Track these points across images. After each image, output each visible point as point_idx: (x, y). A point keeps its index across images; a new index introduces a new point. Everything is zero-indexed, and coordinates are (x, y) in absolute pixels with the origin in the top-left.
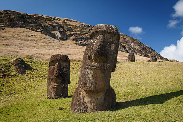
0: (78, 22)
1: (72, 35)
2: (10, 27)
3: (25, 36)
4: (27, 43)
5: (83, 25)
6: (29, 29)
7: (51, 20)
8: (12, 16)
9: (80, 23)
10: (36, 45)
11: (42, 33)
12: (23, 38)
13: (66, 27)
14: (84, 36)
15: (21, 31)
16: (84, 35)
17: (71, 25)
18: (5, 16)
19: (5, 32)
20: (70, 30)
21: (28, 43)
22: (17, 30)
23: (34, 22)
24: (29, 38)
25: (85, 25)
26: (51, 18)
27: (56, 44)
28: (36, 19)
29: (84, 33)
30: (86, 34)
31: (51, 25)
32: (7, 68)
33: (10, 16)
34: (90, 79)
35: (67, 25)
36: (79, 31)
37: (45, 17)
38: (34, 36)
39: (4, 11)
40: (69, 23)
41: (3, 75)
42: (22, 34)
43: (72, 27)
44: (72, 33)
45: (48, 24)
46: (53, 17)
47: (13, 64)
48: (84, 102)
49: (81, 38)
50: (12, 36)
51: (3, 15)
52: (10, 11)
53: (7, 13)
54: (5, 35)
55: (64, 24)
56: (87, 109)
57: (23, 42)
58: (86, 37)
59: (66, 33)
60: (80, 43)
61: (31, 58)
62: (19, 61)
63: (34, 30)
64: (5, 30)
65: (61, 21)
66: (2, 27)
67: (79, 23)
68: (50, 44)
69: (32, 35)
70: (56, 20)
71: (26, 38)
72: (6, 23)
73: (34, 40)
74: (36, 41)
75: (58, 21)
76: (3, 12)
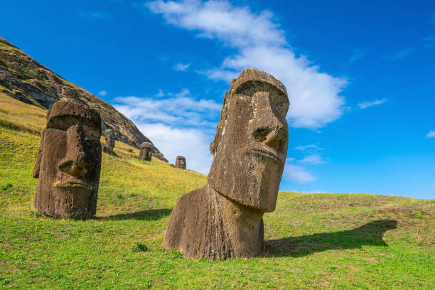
0: (13, 46)
5: (25, 57)
9: (19, 51)
14: (24, 82)
16: (25, 79)
25: (30, 59)
29: (25, 75)
30: (29, 78)
48: (223, 233)
49: (18, 85)
58: (29, 85)
60: (14, 93)
67: (16, 49)
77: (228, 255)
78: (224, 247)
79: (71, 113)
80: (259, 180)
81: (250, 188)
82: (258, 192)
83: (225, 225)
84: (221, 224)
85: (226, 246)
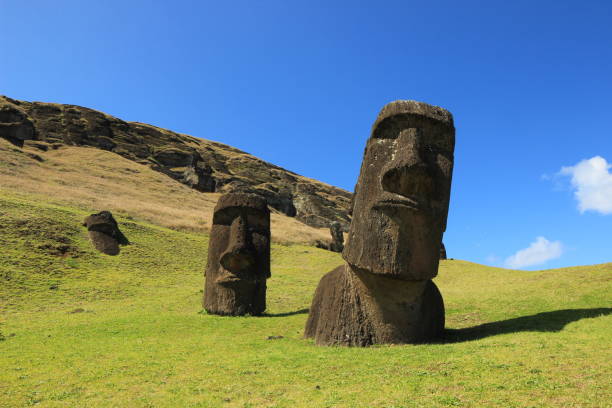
0: (243, 153)
1: (228, 181)
2: (72, 145)
3: (112, 170)
4: (116, 185)
5: (256, 161)
6: (122, 154)
7: (176, 140)
8: (82, 119)
9: (249, 156)
10: (137, 192)
11: (153, 168)
12: (104, 173)
13: (213, 160)
14: (256, 187)
15: (100, 157)
16: (257, 185)
17: (226, 159)
18: (64, 117)
19: (59, 155)
20: (223, 168)
21: (119, 186)
22: (92, 153)
23: (134, 138)
24: (120, 176)
25: (261, 162)
26: (178, 135)
27: (189, 198)
28: (140, 132)
29: (257, 181)
30: (262, 182)
31: (177, 153)
32: (69, 231)
33: (77, 118)
34: (390, 242)
35: (215, 156)
36: (244, 174)
37: (162, 131)
38: (134, 171)
39: (66, 106)
40: (220, 153)
41: (58, 249)
42: (102, 163)
43: (227, 163)
44: (228, 177)
45: (170, 148)
46: (181, 134)
47: (85, 225)
48: (360, 313)
50: (78, 164)
51: (62, 115)
52: (79, 107)
53: (73, 112)
54: (61, 160)
55: (209, 152)
56: (371, 336)
57: (104, 182)
58: (262, 190)
59: (213, 175)
61: (130, 218)
62: (103, 218)
63: (133, 159)
64: (59, 151)
65: (202, 147)
66: (53, 142)
67: (246, 155)
68: (172, 195)
69: (128, 170)
70: (190, 141)
71: (112, 174)
72: (66, 133)
73: (134, 181)
74: (138, 184)
75: (194, 146)
76: (62, 109)
77: (368, 341)
78: (362, 331)
79: (233, 204)
80: (395, 239)
81: (383, 251)
82: (394, 255)
83: (362, 302)
84: (359, 303)
85: (365, 330)
